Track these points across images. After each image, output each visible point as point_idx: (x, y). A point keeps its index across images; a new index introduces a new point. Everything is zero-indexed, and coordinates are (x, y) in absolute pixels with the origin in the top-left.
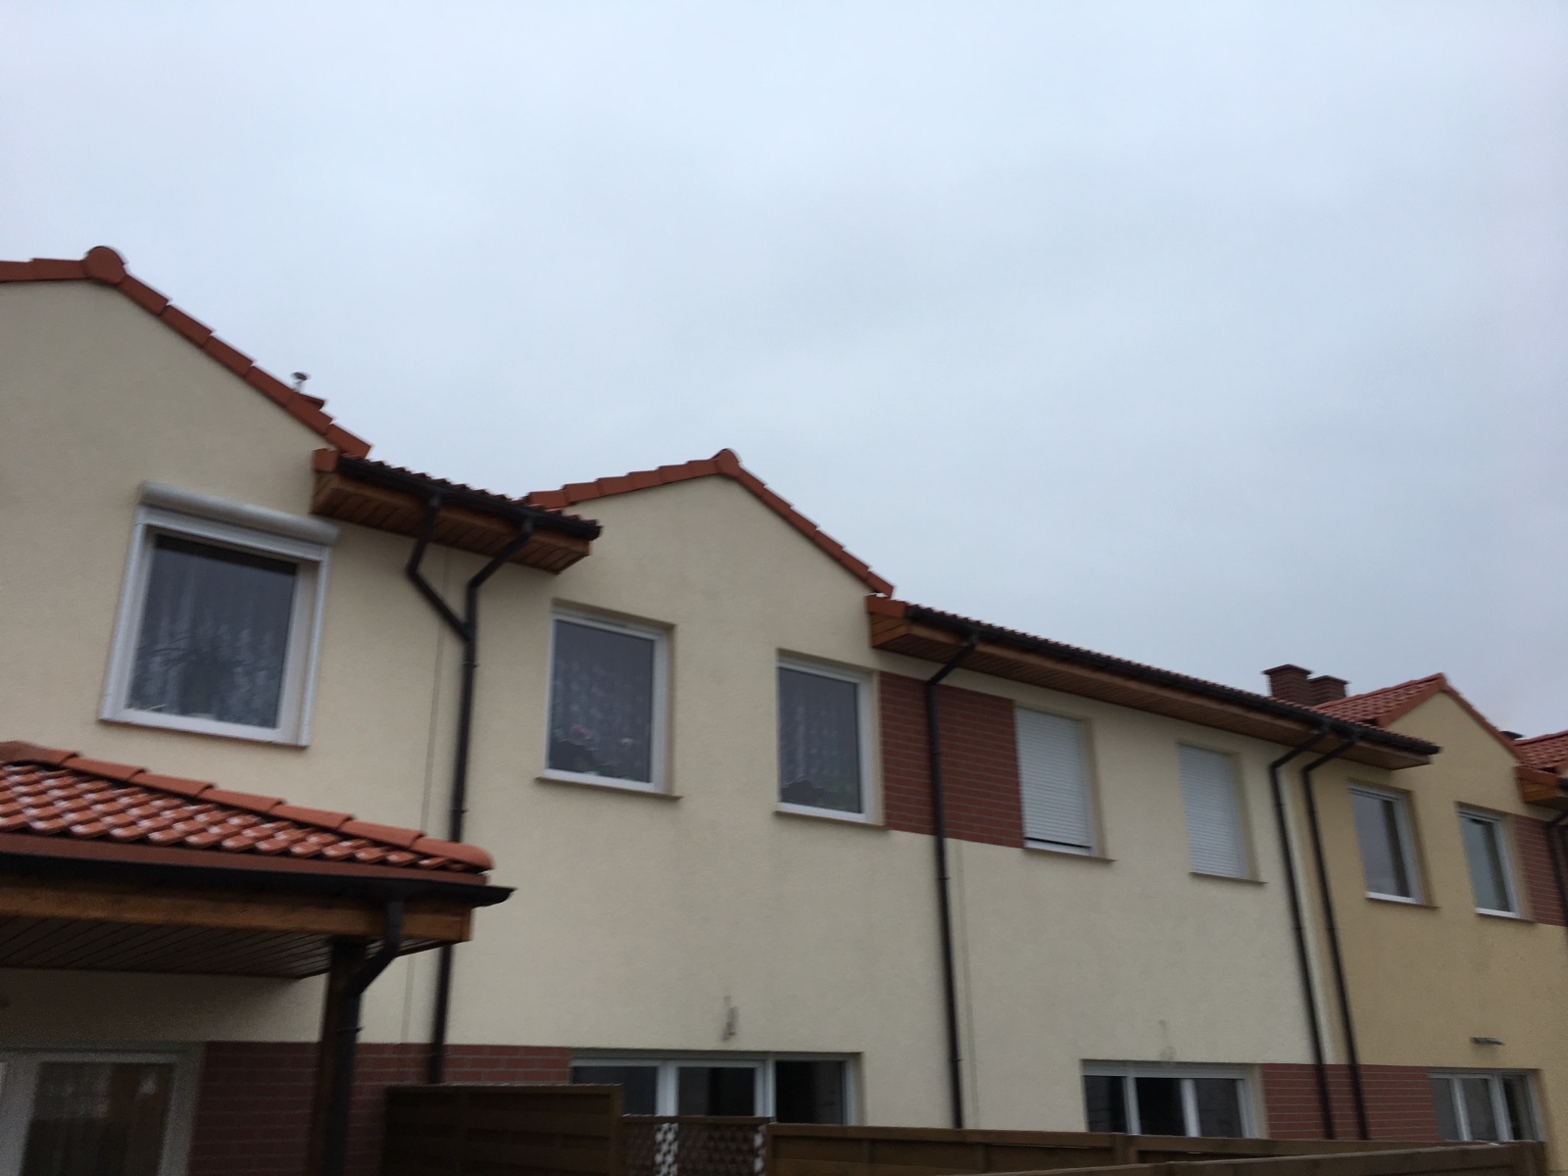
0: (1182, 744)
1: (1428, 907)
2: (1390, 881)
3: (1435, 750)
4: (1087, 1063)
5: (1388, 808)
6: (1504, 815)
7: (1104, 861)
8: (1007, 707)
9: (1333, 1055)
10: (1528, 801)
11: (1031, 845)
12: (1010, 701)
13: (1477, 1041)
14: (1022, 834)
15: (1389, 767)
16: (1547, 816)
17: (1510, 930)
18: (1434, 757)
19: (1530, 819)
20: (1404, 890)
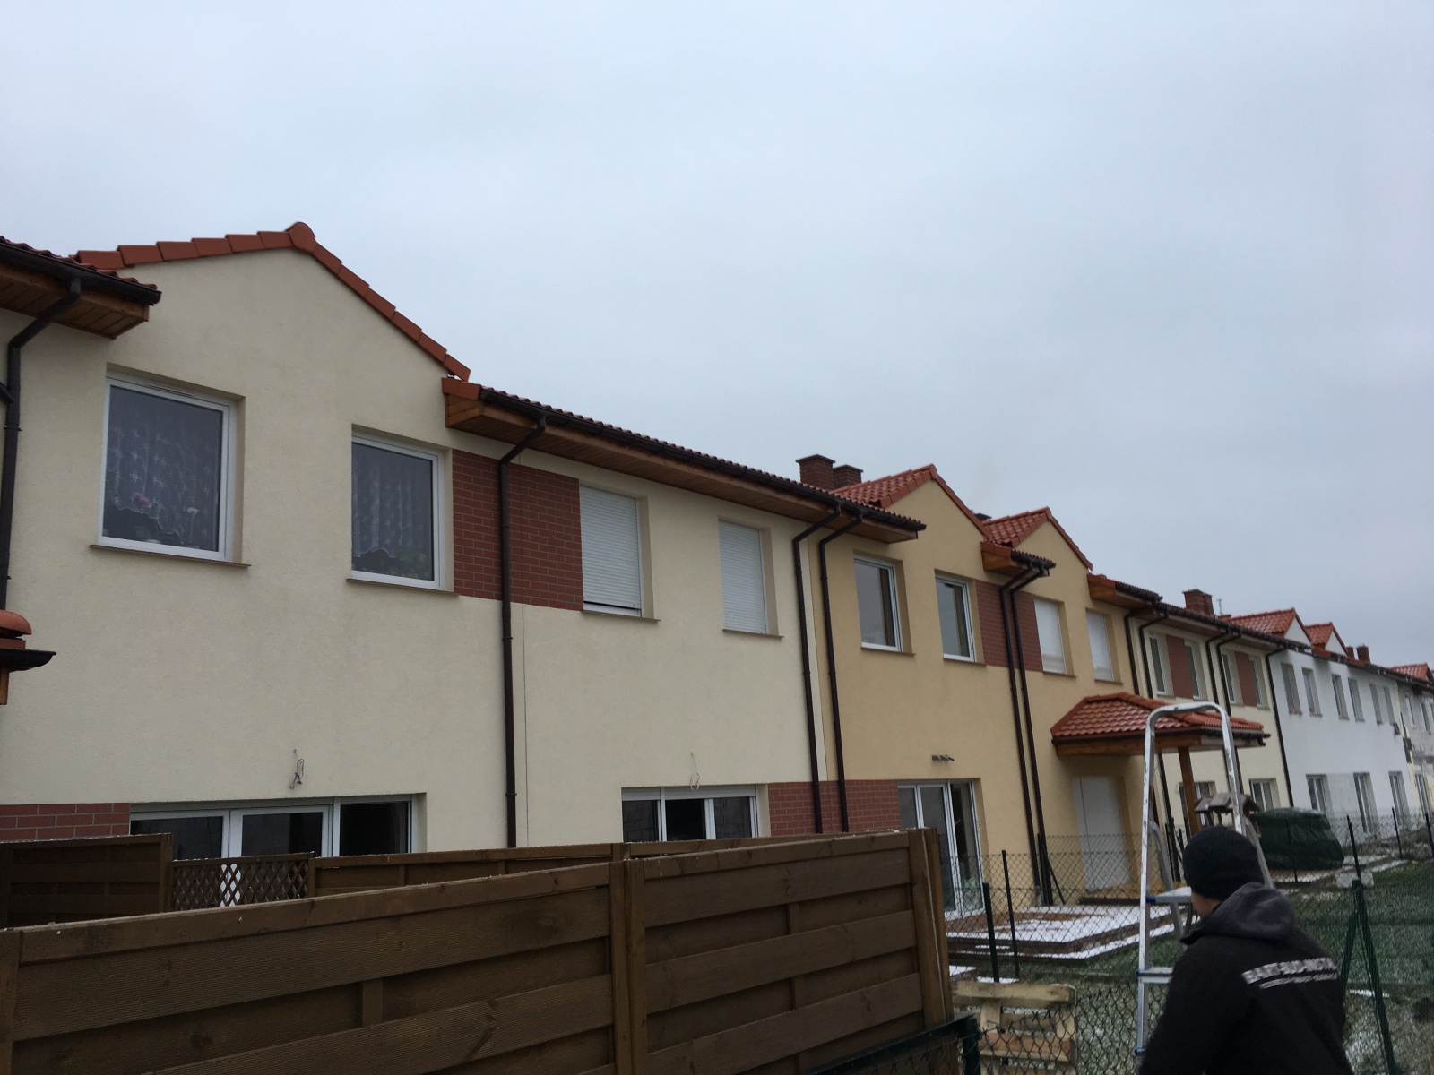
0: (721, 520)
1: (908, 654)
2: (881, 634)
3: (923, 527)
4: (625, 790)
5: (884, 574)
6: (969, 580)
7: (652, 621)
8: (573, 485)
9: (826, 773)
10: (988, 569)
11: (586, 607)
12: (576, 481)
13: (935, 758)
14: (582, 598)
15: (886, 542)
16: (1002, 581)
17: (968, 671)
18: (920, 533)
19: (988, 583)
20: (890, 640)
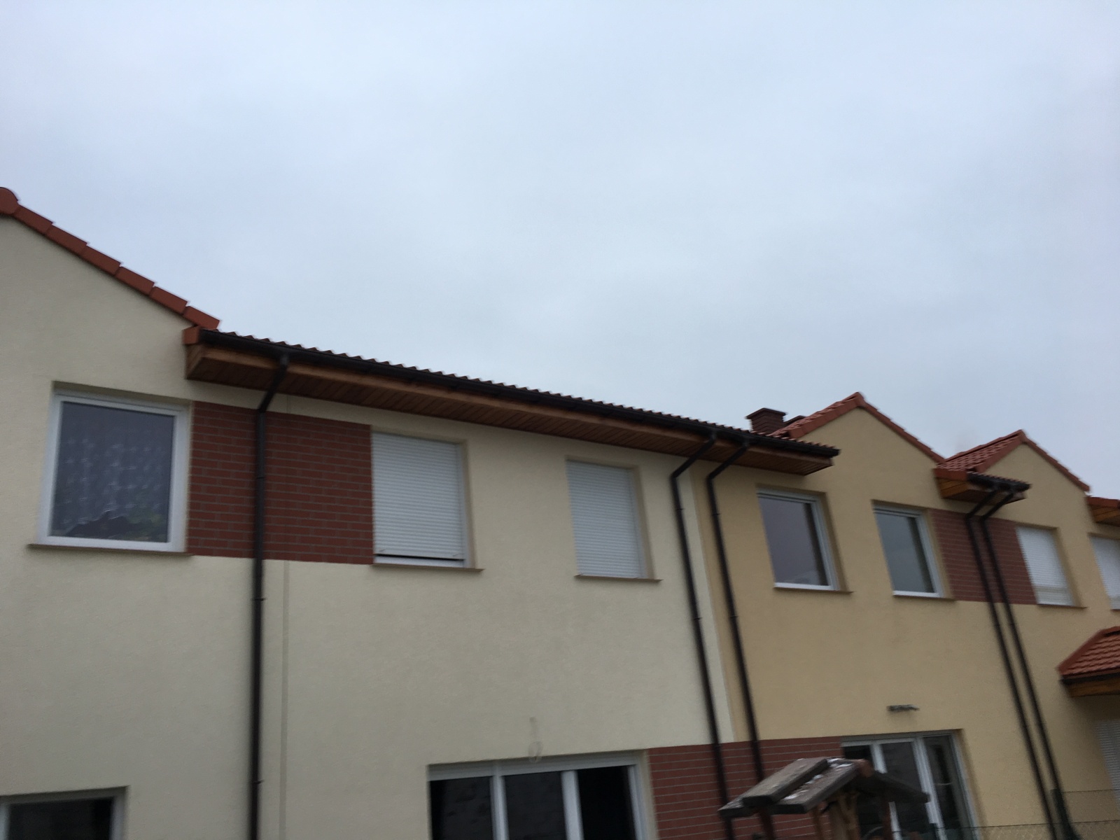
0: (570, 460)
1: (844, 592)
2: (814, 574)
3: (835, 452)
4: (433, 768)
5: (808, 508)
6: (923, 510)
7: (475, 571)
8: (364, 433)
9: (731, 732)
10: (946, 496)
11: (379, 560)
12: (367, 427)
13: (892, 709)
14: (372, 551)
15: (803, 472)
16: (966, 509)
17: (929, 608)
18: (835, 459)
19: (949, 512)
20: (824, 581)
